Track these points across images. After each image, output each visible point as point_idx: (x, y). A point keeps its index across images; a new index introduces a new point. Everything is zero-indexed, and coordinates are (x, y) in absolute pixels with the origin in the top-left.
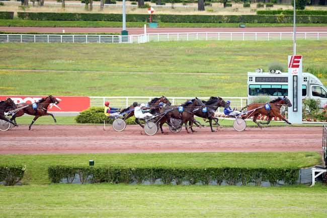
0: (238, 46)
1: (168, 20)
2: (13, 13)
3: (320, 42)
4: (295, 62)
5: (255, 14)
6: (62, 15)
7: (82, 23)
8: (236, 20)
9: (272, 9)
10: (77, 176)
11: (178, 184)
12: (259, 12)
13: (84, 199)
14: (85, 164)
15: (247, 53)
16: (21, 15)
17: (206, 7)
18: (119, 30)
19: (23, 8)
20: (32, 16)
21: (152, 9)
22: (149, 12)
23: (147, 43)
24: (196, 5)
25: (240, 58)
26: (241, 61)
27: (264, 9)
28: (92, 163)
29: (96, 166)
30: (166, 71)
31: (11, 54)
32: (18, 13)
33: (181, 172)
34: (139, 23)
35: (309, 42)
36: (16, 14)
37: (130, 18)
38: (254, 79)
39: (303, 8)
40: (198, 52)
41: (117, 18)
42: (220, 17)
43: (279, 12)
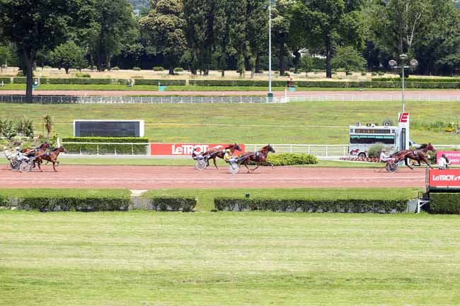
0: (357, 105)
1: (302, 85)
2: (185, 81)
3: (420, 102)
4: (403, 118)
5: (370, 80)
6: (222, 82)
7: (238, 88)
8: (355, 85)
9: (383, 77)
10: (237, 205)
11: (314, 212)
12: (373, 80)
13: (242, 223)
14: (242, 196)
15: (365, 111)
16: (191, 83)
17: (332, 76)
18: (266, 93)
19: (193, 77)
20: (199, 83)
21: (291, 77)
22: (289, 80)
23: (288, 103)
24: (325, 74)
25: (360, 114)
26: (361, 117)
27: (377, 77)
28: (248, 196)
29: (250, 198)
30: (303, 124)
31: (183, 112)
32: (190, 81)
33: (316, 202)
34: (281, 88)
35: (414, 102)
36: (187, 81)
37: (274, 84)
38: (354, 131)
39: (408, 77)
40: (327, 109)
41: (265, 84)
42: (343, 83)
43: (389, 79)
